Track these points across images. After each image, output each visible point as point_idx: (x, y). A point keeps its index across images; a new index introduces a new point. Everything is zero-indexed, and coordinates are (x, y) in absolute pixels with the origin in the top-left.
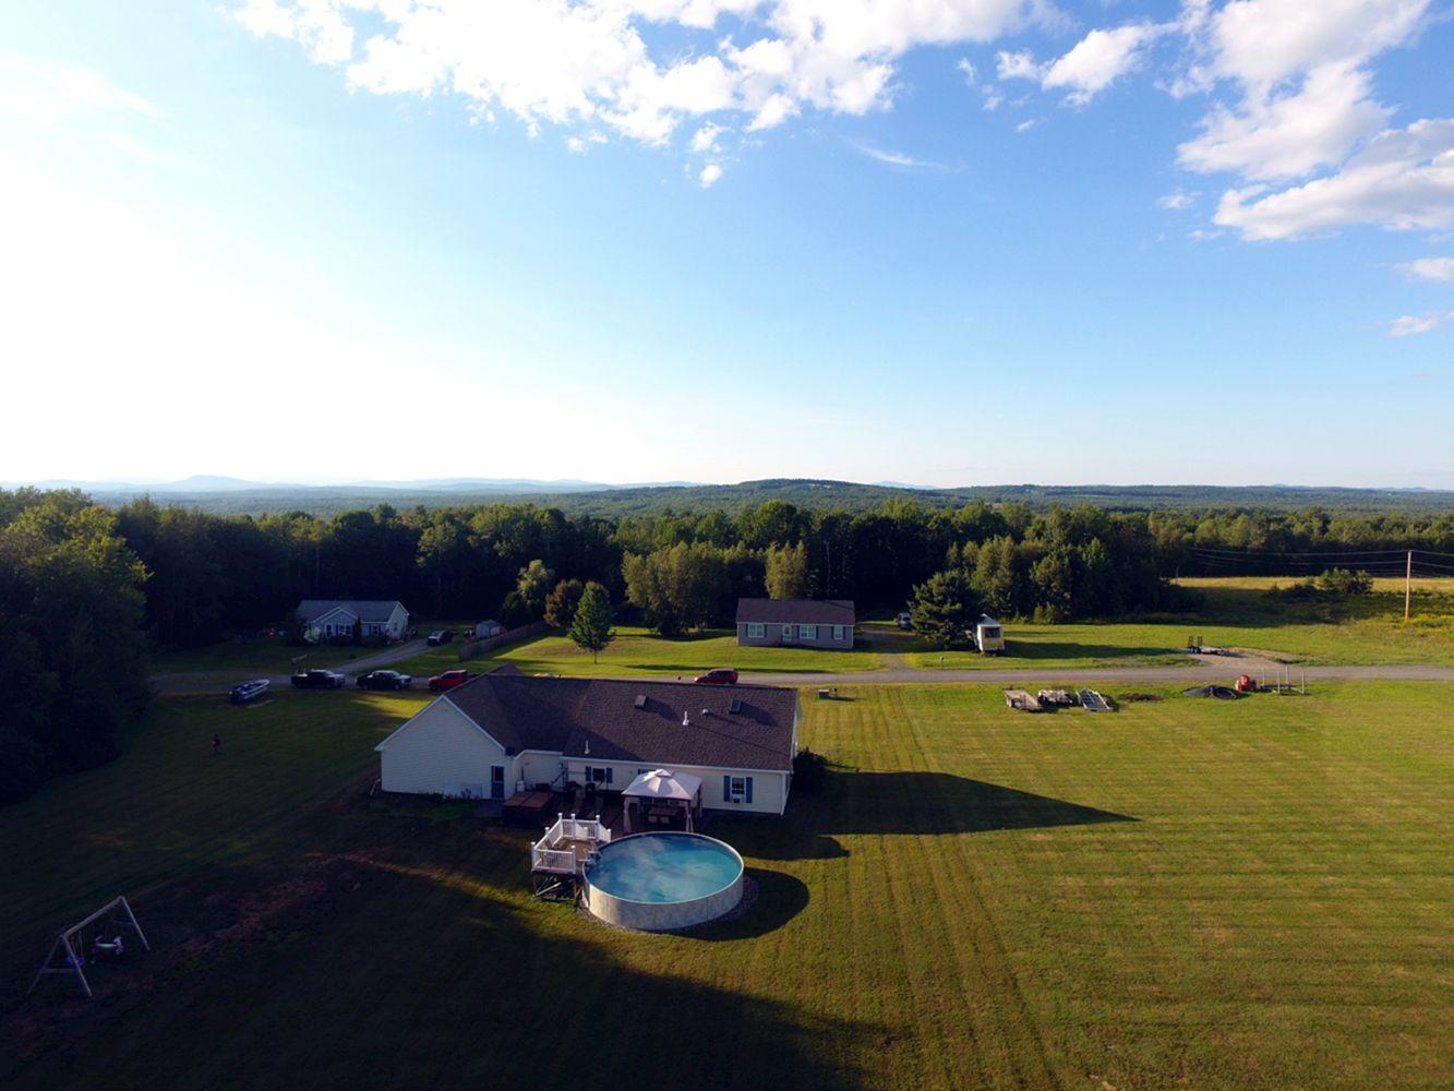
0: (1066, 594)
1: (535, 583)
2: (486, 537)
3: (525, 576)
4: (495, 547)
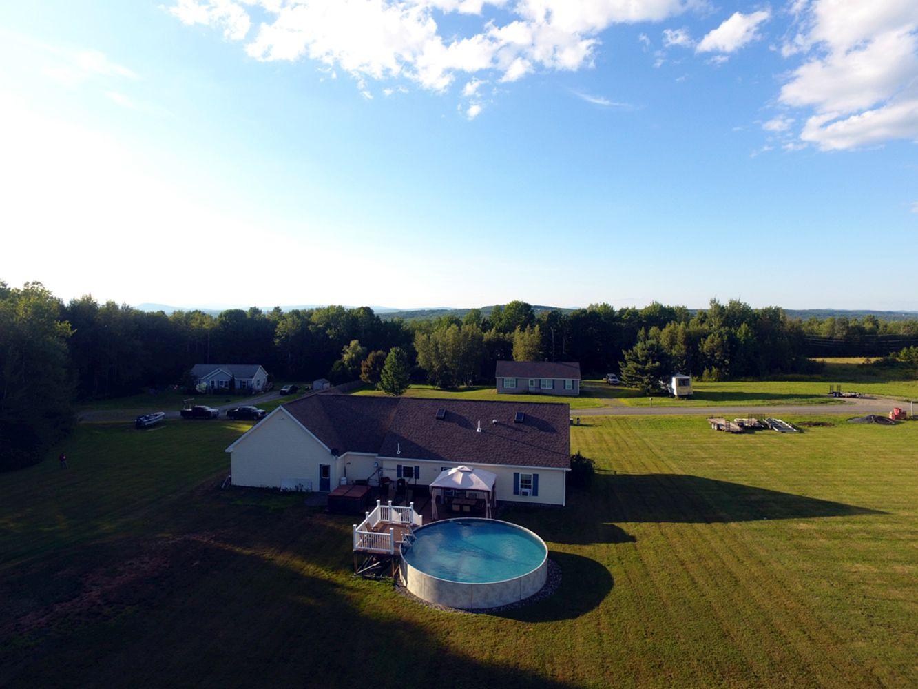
0: (726, 361)
1: (354, 355)
2: (321, 326)
3: (347, 350)
4: (327, 332)
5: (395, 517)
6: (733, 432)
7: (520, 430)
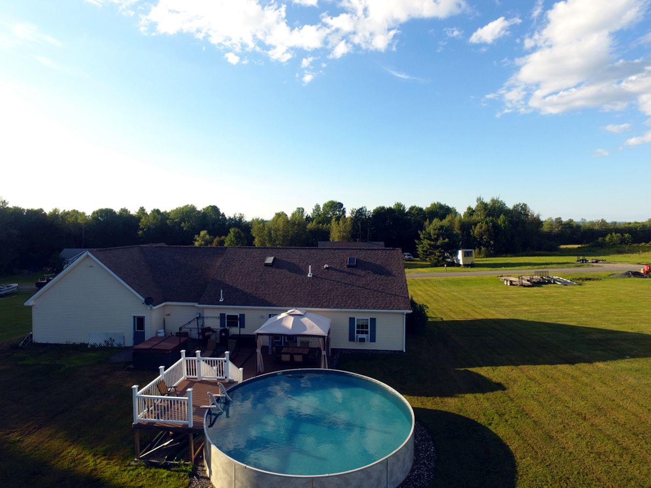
0: (491, 242)
1: (203, 242)
2: (177, 220)
3: (198, 239)
4: (182, 225)
5: (206, 371)
6: (525, 286)
7: (353, 274)
